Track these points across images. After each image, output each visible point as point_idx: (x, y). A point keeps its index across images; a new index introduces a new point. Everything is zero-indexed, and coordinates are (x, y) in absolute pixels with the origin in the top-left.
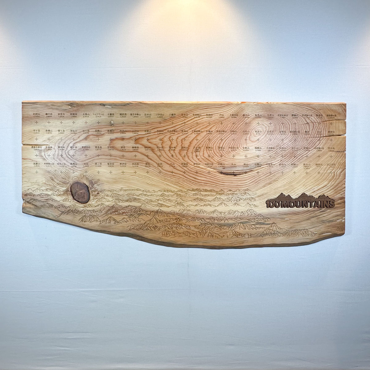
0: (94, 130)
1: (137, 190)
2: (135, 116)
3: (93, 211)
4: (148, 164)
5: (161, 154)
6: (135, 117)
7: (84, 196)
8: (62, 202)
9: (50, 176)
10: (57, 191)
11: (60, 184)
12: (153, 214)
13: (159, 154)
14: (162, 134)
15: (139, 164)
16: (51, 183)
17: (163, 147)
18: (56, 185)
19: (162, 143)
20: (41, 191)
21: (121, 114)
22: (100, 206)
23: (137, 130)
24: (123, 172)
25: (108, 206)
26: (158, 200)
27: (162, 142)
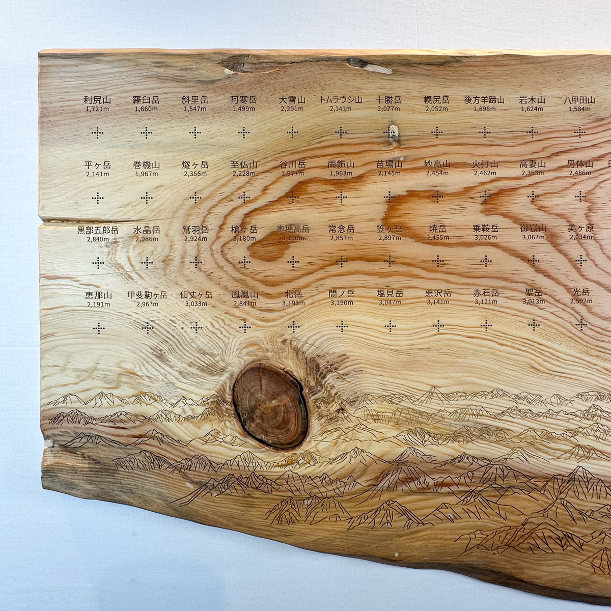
0: (325, 161)
1: (495, 393)
2: (482, 104)
3: (323, 477)
4: (533, 293)
5: (584, 253)
6: (481, 109)
7: (286, 422)
8: (199, 446)
9: (153, 341)
10: (181, 404)
11: (194, 375)
12: (556, 486)
13: (575, 251)
14: (586, 176)
15: (500, 291)
16: (156, 373)
17: (590, 227)
18: (175, 381)
19: (590, 209)
20: (117, 401)
21: (427, 99)
22: (347, 460)
23: (491, 159)
24: (438, 326)
25: (380, 459)
26: (575, 433)
27: (587, 204)
